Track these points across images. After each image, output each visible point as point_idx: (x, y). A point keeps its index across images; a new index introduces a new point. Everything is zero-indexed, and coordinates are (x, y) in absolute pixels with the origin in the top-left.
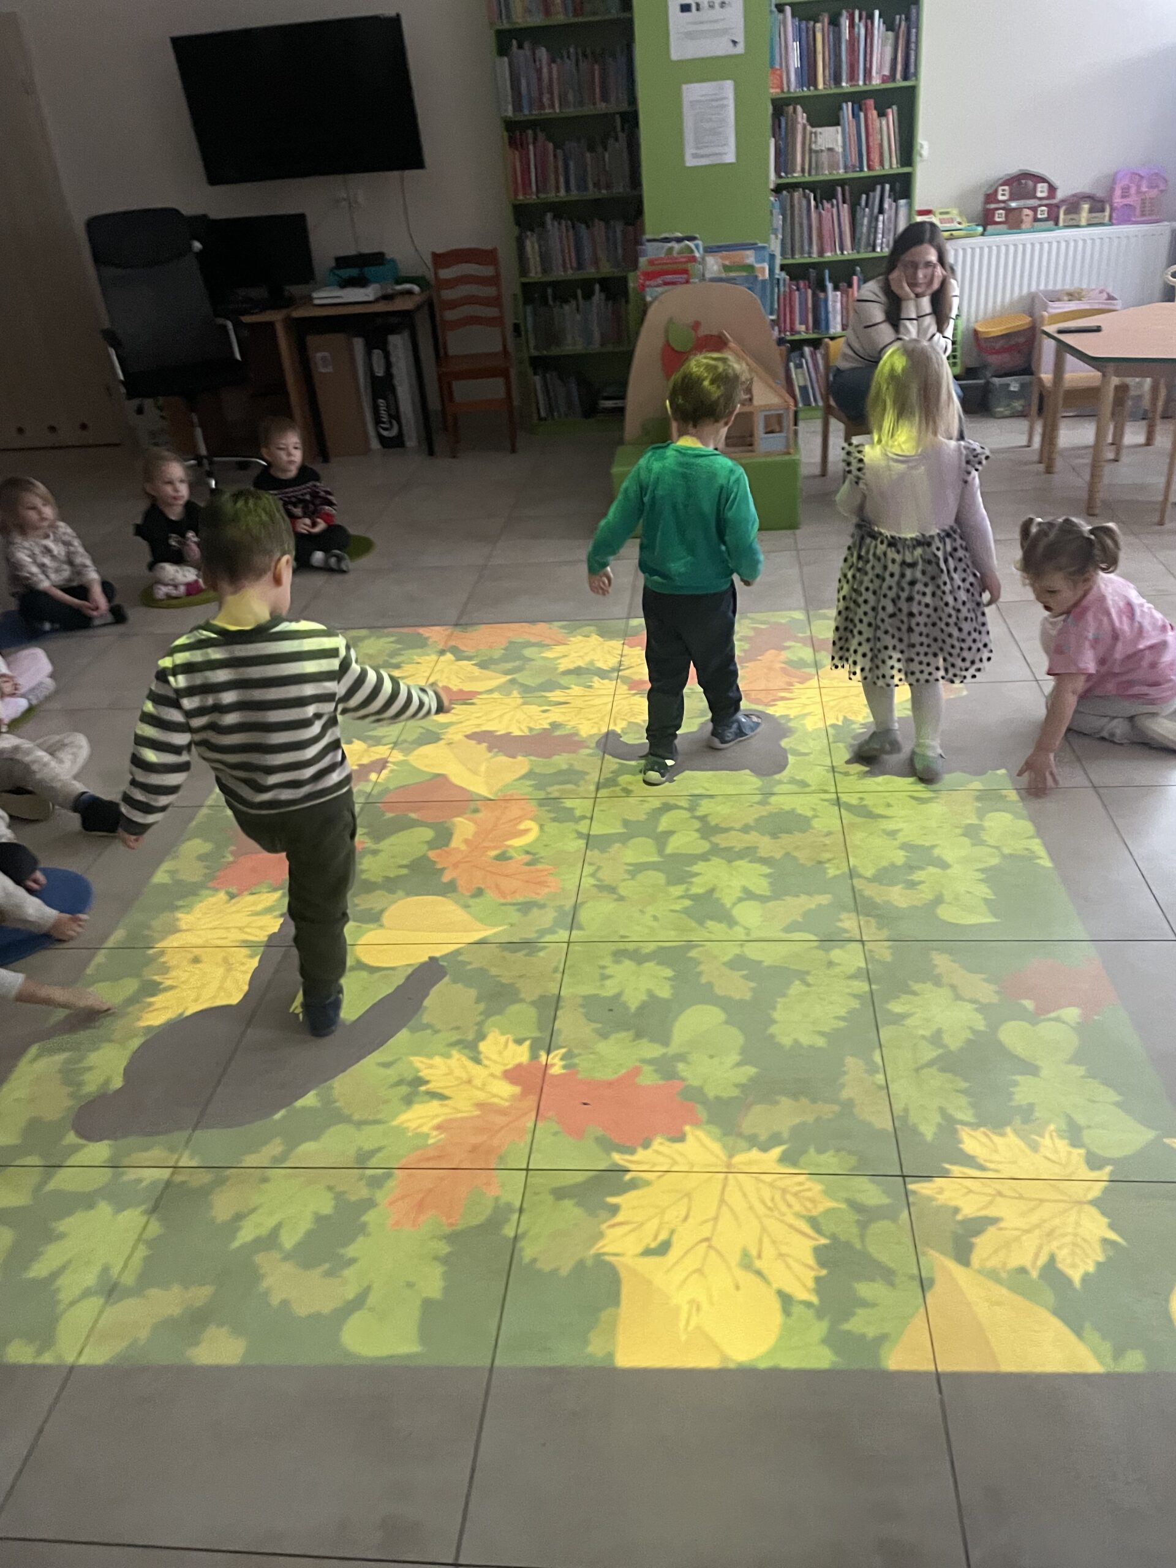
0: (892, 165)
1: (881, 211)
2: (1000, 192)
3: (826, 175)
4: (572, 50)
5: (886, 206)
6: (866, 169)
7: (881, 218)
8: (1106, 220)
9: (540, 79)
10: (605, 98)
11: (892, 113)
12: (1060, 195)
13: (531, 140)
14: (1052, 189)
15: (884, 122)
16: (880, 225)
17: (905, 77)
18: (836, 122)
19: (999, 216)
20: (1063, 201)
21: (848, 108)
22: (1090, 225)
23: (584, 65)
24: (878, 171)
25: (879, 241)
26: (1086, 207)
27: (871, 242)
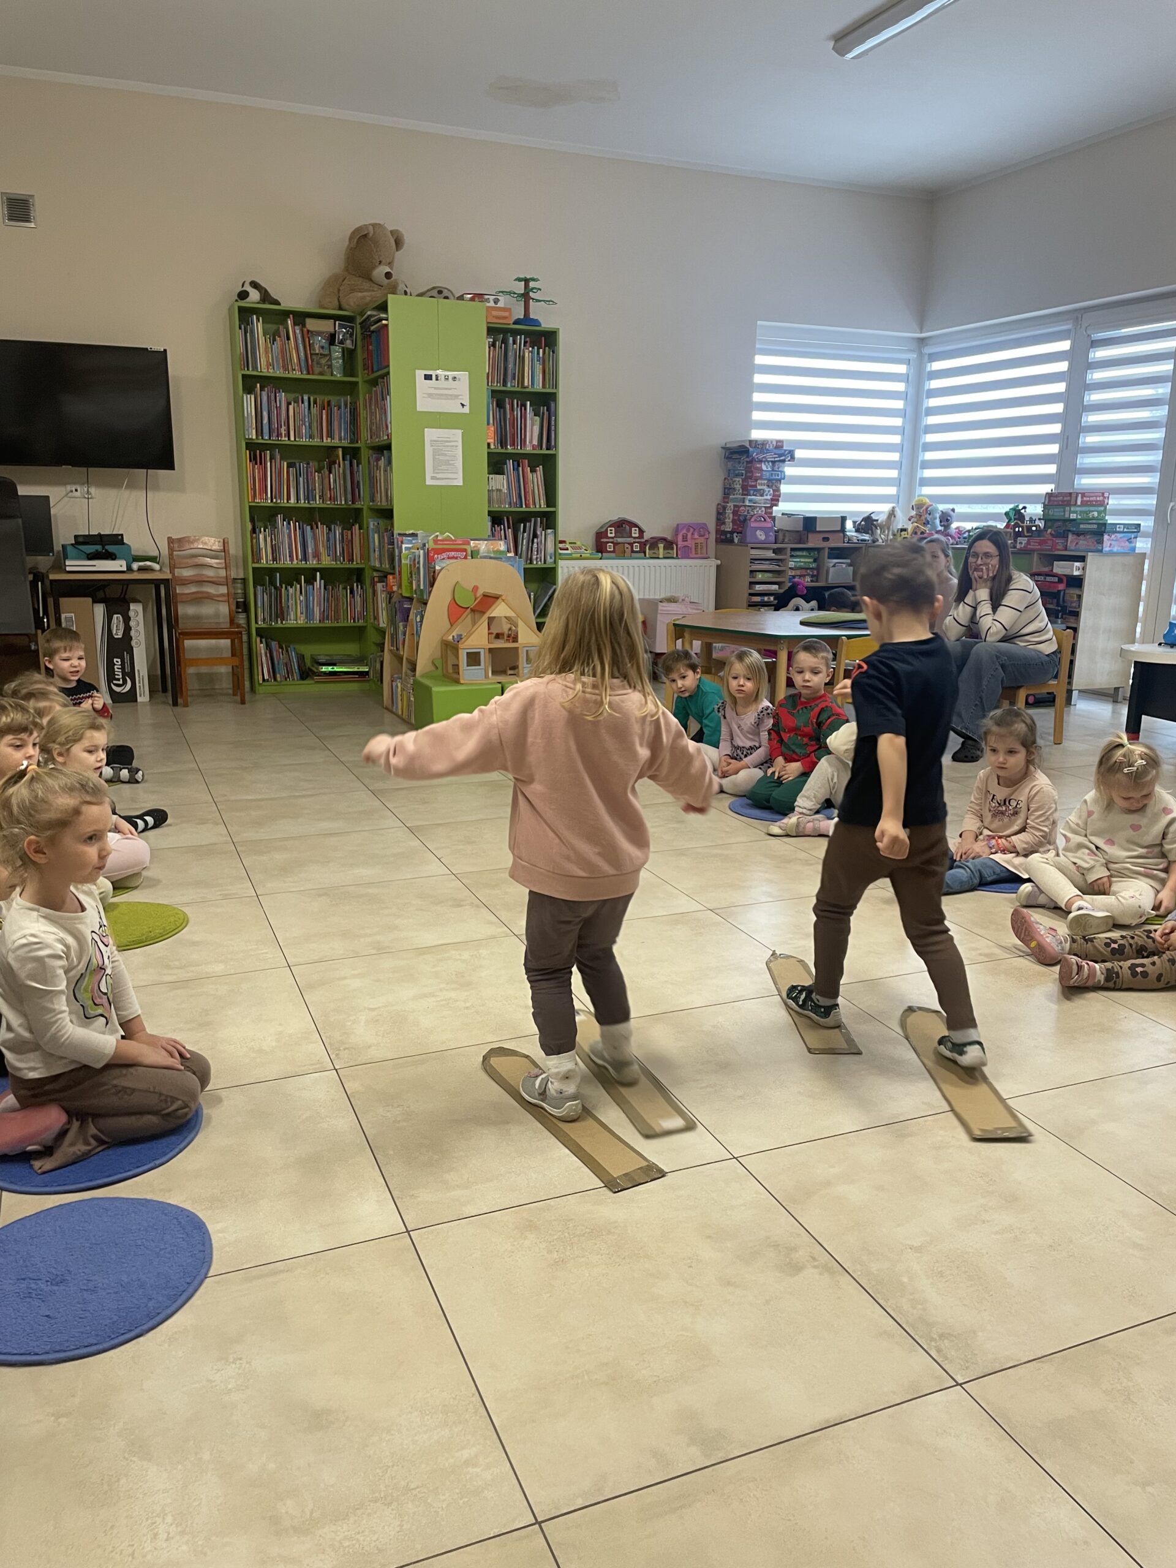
0: (542, 506)
1: (535, 536)
2: (609, 532)
3: (496, 508)
4: (306, 398)
5: (539, 533)
6: (524, 506)
7: (535, 540)
8: (675, 556)
9: (279, 415)
10: (330, 435)
11: (540, 469)
12: (647, 536)
13: (268, 458)
14: (641, 532)
15: (535, 476)
16: (535, 545)
17: (547, 449)
18: (500, 472)
19: (610, 547)
20: (646, 541)
21: (510, 463)
22: (665, 558)
23: (314, 410)
24: (532, 509)
25: (534, 557)
26: (661, 546)
27: (529, 556)
